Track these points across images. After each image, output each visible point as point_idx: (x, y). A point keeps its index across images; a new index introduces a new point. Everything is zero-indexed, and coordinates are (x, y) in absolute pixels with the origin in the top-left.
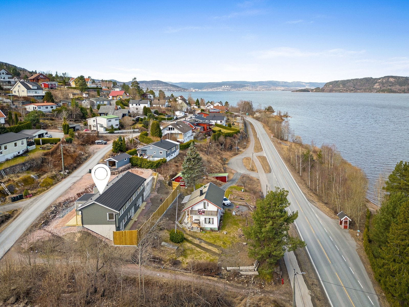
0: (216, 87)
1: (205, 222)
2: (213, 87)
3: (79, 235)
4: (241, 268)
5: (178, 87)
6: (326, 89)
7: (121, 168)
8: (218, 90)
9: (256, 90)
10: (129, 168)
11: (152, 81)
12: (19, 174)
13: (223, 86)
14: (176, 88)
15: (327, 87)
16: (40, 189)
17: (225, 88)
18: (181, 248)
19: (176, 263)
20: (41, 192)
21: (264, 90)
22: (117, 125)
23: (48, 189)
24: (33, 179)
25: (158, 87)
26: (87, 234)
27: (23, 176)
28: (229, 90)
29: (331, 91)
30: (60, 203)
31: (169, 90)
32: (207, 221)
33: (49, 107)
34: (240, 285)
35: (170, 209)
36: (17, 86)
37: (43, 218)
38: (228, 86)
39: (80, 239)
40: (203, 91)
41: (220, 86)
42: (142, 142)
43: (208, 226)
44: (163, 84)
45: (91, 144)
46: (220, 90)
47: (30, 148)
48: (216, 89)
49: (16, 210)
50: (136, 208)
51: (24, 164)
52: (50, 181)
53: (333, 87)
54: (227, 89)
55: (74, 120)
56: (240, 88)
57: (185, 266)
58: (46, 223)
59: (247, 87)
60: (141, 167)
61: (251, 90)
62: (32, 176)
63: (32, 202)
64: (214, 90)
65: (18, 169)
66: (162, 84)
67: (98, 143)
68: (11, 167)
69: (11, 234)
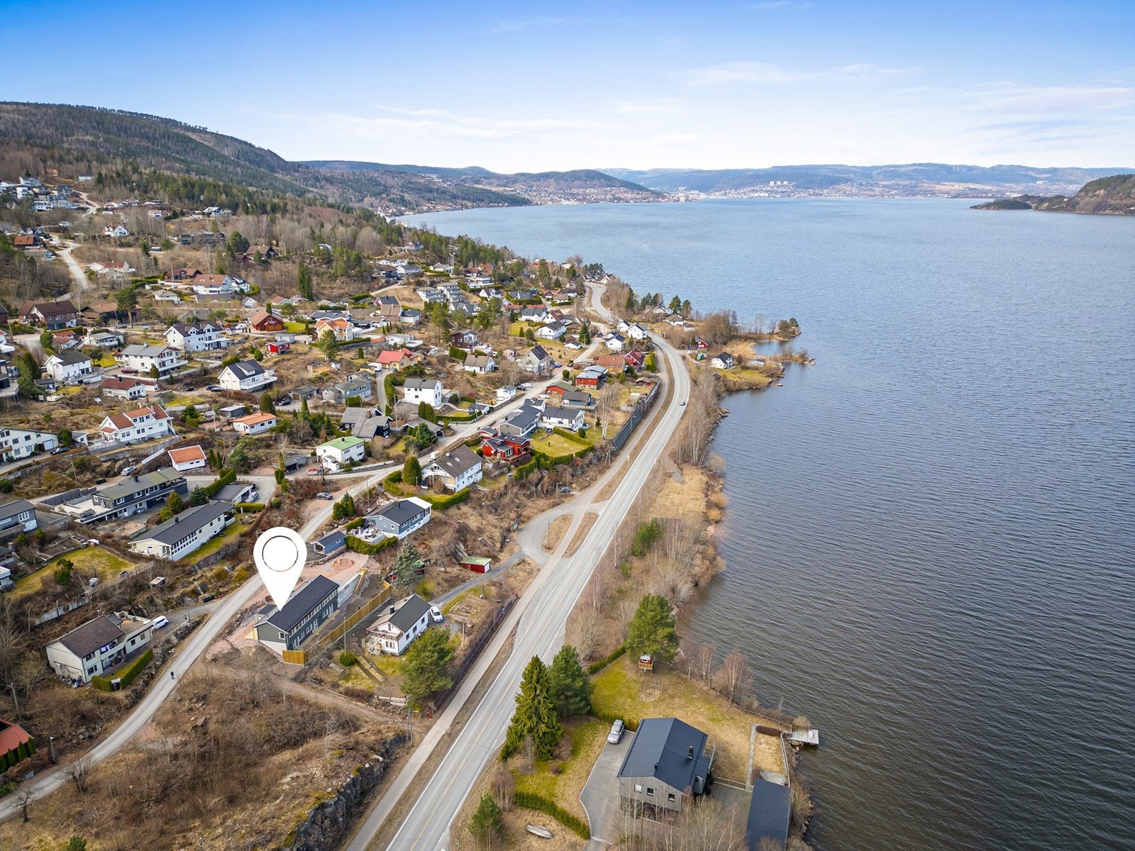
0: (752, 184)
1: (387, 645)
2: (743, 185)
3: (254, 650)
4: (392, 699)
5: (641, 188)
6: (1082, 203)
7: (329, 555)
8: (756, 195)
9: (870, 196)
10: (342, 553)
11: (572, 171)
12: (213, 567)
13: (772, 183)
14: (635, 192)
15: (1087, 194)
16: (232, 586)
17: (778, 186)
18: (347, 672)
19: (335, 686)
20: (233, 589)
21: (893, 196)
22: (361, 454)
23: (241, 584)
24: (226, 572)
25: (588, 191)
26: (262, 649)
27: (217, 569)
28: (789, 195)
29: (1098, 209)
30: (246, 609)
31: (616, 199)
32: (389, 645)
33: (266, 423)
34: (385, 714)
35: (364, 621)
36: (226, 373)
37: (228, 627)
38: (786, 183)
39: (254, 654)
40: (712, 197)
41: (762, 183)
42: (388, 491)
43: (389, 650)
44: (602, 180)
45: (311, 499)
46: (762, 194)
47: (229, 522)
48: (750, 191)
49: (206, 615)
50: (321, 621)
51: (218, 553)
52: (244, 573)
53: (1106, 195)
54: (782, 192)
55: (300, 441)
56: (821, 186)
57: (341, 689)
58: (230, 633)
59: (842, 186)
60: (356, 551)
61: (853, 195)
62: (226, 568)
63: (222, 605)
64: (743, 194)
65: (212, 560)
66: (599, 179)
67: (320, 497)
68: (205, 559)
69: (199, 643)
